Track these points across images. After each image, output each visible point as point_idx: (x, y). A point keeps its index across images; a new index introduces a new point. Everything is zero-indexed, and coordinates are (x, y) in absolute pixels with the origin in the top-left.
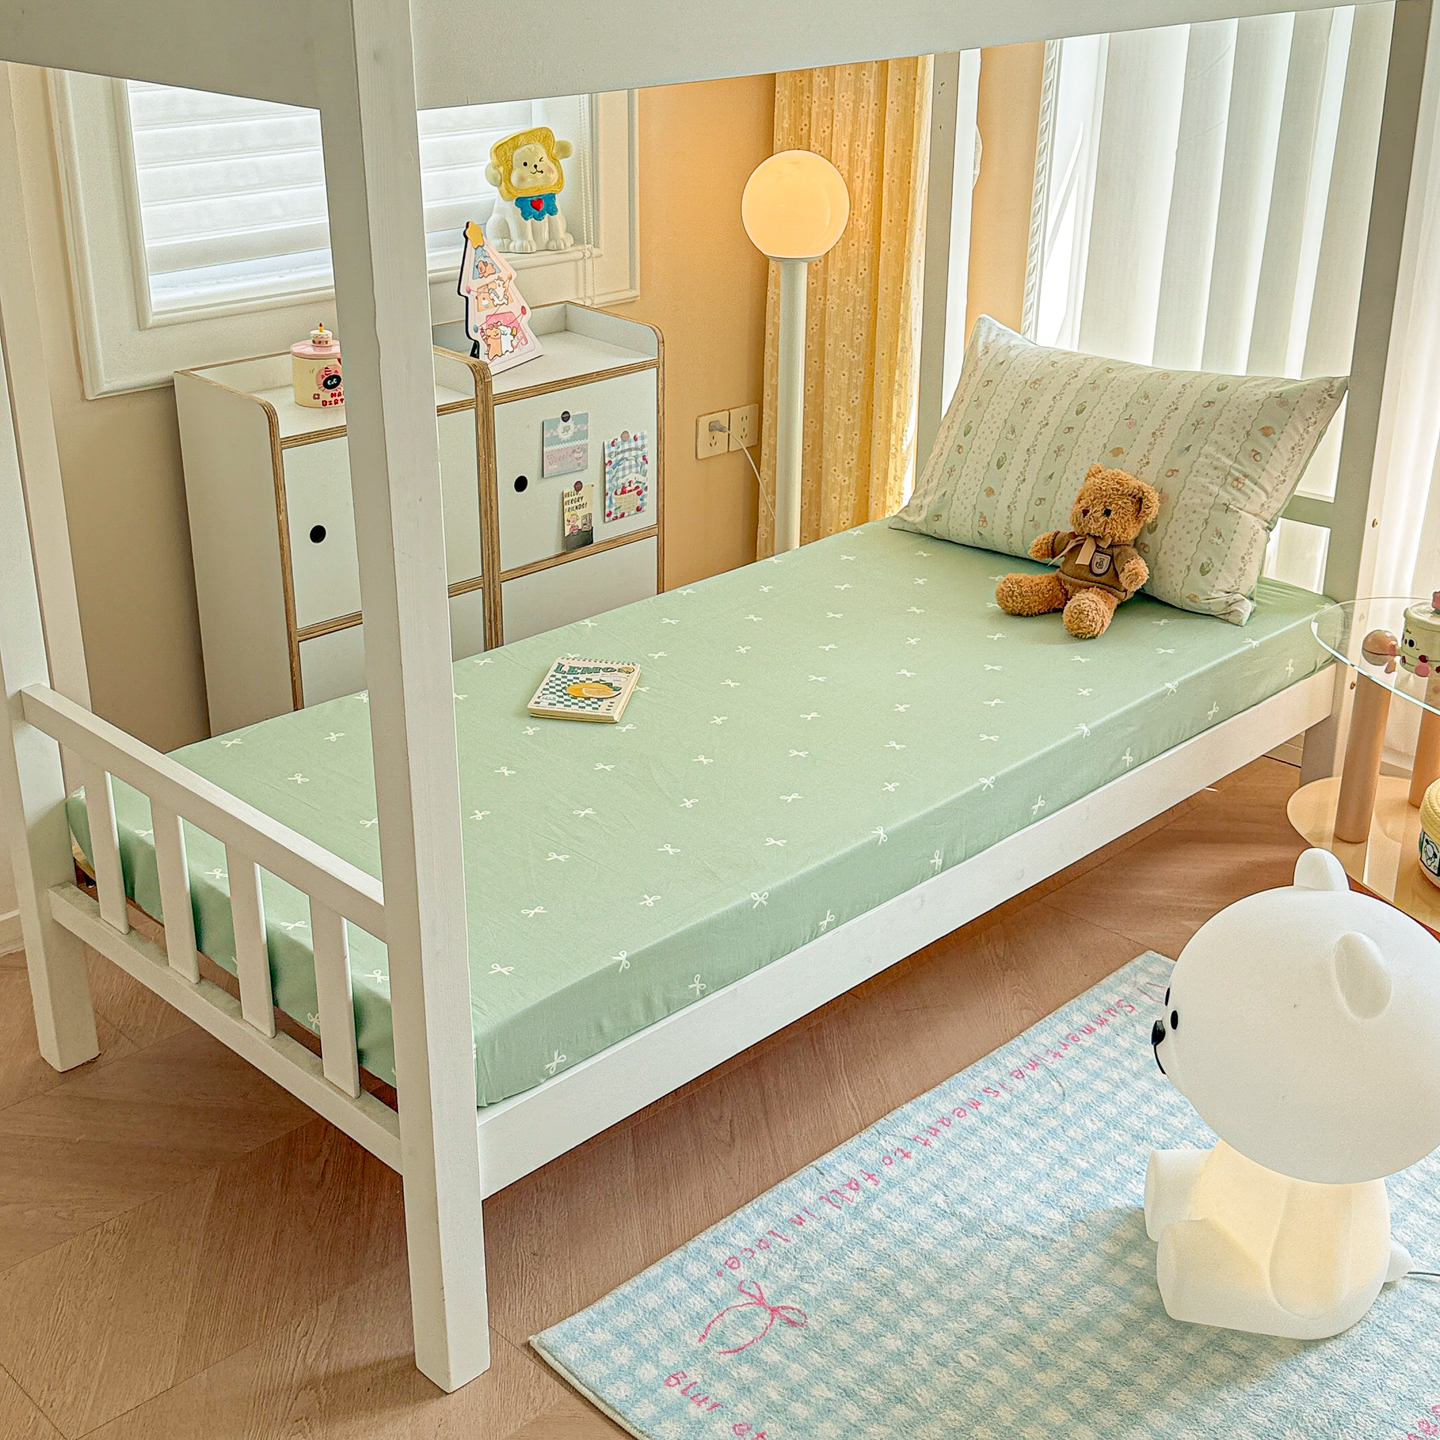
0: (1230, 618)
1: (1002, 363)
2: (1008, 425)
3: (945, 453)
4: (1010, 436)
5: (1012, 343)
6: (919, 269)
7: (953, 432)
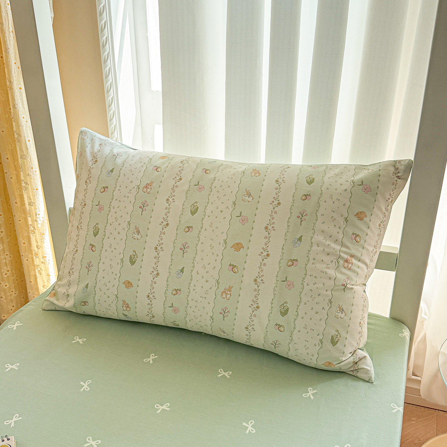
0: (359, 375)
1: (112, 171)
2: (132, 226)
3: (80, 249)
4: (136, 236)
5: (115, 151)
6: (21, 95)
7: (83, 233)
